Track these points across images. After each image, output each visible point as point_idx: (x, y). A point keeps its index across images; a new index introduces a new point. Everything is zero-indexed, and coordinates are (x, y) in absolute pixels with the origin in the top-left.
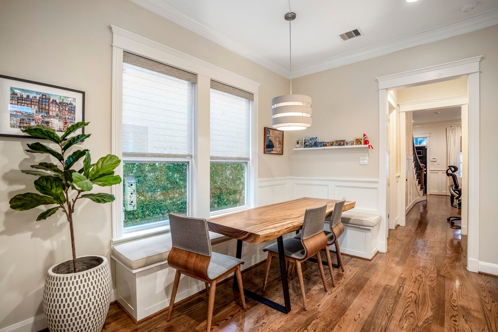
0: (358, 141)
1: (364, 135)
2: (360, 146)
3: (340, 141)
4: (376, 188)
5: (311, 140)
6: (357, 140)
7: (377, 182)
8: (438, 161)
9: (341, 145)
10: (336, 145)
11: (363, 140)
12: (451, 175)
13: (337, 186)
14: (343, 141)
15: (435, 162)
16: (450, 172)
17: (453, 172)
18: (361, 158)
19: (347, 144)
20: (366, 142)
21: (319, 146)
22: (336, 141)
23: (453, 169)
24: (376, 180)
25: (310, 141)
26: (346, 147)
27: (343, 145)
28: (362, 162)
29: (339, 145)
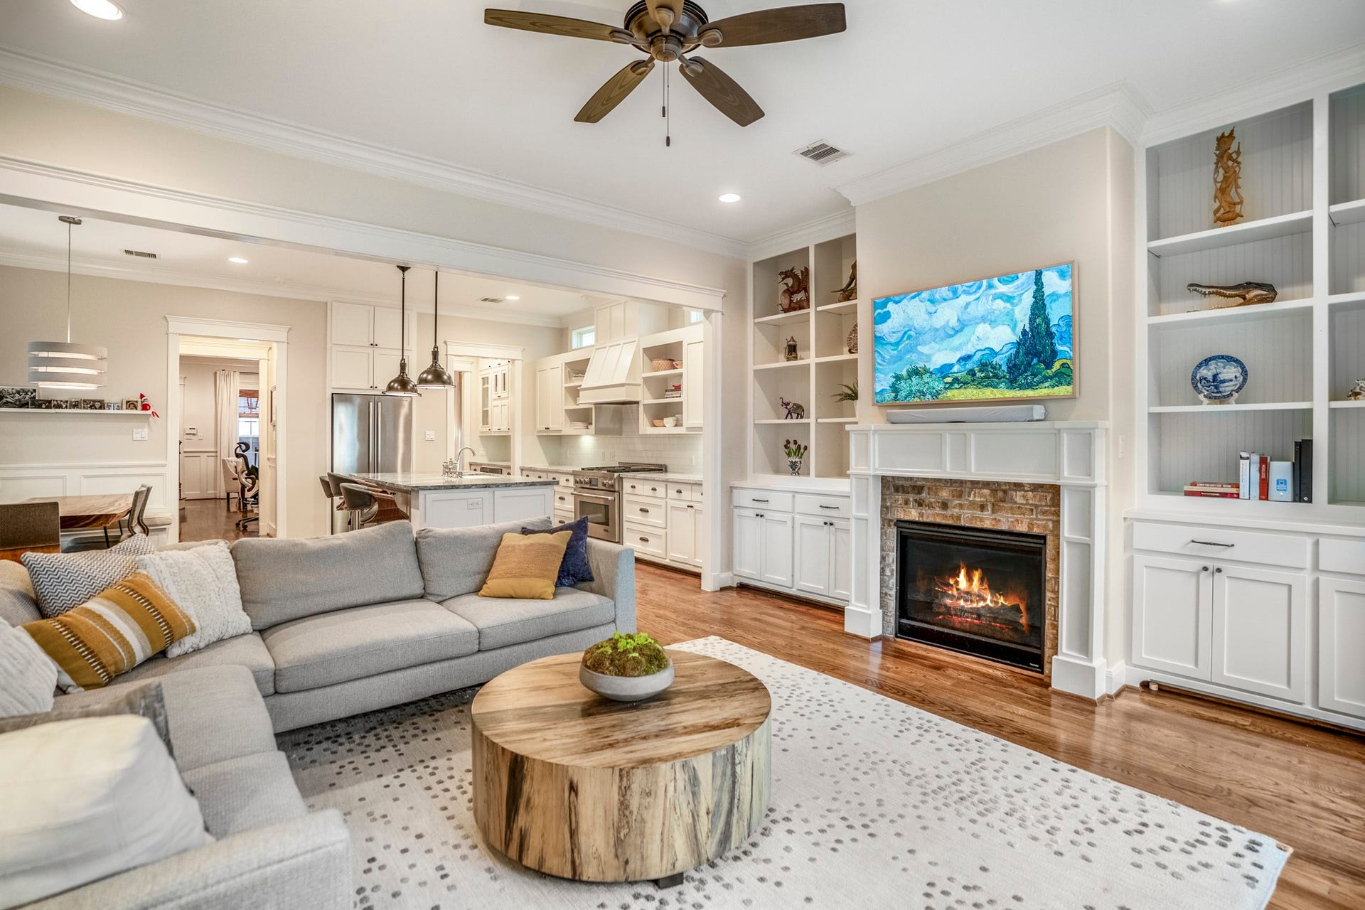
0: (131, 405)
1: (142, 396)
2: (134, 412)
3: (94, 401)
4: (162, 475)
5: (19, 393)
6: (127, 402)
7: (164, 466)
8: (199, 434)
9: (96, 408)
10: (84, 408)
11: (139, 402)
12: (242, 456)
13: (86, 477)
14: (99, 401)
15: (194, 434)
16: (239, 451)
17: (244, 451)
18: (135, 430)
19: (109, 407)
20: (145, 407)
21: (44, 406)
22: (85, 401)
23: (244, 447)
24: (163, 462)
25: (17, 395)
26: (106, 411)
27: (100, 408)
28: (137, 436)
29: (91, 407)
